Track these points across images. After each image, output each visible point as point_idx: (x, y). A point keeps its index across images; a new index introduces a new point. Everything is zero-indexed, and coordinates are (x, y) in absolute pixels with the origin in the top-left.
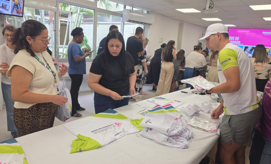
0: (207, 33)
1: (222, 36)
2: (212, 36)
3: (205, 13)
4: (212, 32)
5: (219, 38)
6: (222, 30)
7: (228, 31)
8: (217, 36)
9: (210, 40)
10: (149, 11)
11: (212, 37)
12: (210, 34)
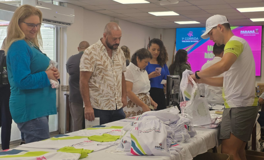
0: (208, 27)
1: (223, 27)
2: (213, 29)
3: (161, 4)
4: (212, 25)
5: (222, 29)
6: (222, 21)
7: (228, 20)
8: (218, 29)
9: (214, 33)
10: (62, 2)
11: (214, 31)
12: (211, 27)
